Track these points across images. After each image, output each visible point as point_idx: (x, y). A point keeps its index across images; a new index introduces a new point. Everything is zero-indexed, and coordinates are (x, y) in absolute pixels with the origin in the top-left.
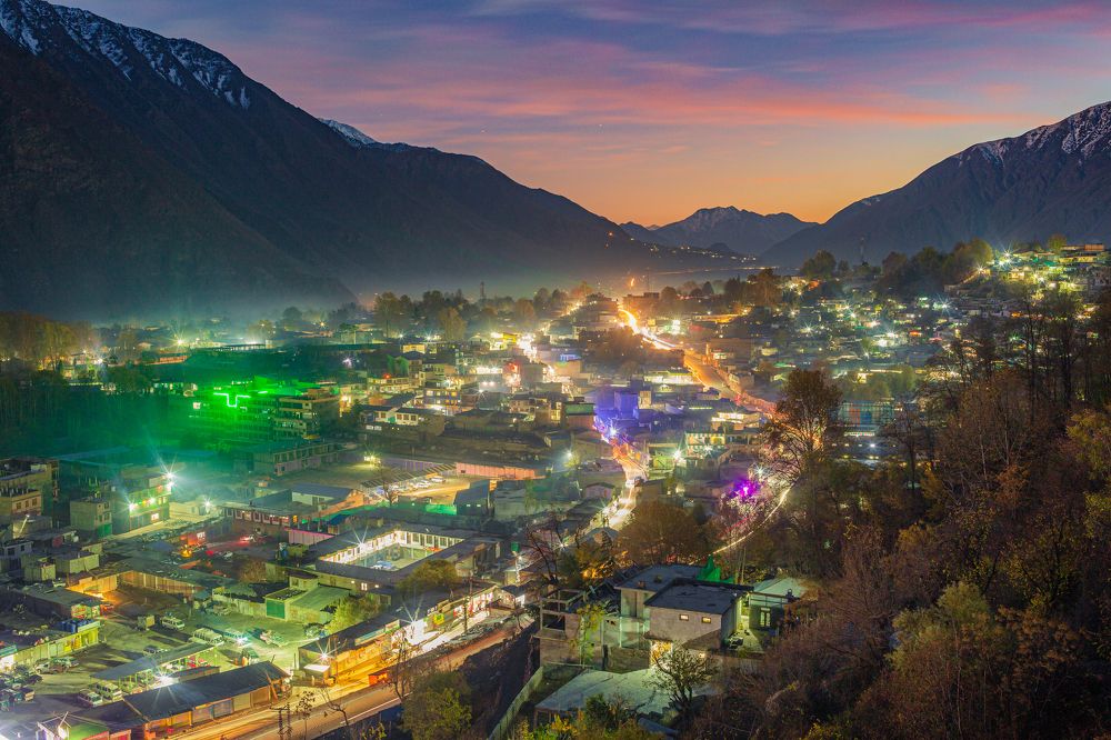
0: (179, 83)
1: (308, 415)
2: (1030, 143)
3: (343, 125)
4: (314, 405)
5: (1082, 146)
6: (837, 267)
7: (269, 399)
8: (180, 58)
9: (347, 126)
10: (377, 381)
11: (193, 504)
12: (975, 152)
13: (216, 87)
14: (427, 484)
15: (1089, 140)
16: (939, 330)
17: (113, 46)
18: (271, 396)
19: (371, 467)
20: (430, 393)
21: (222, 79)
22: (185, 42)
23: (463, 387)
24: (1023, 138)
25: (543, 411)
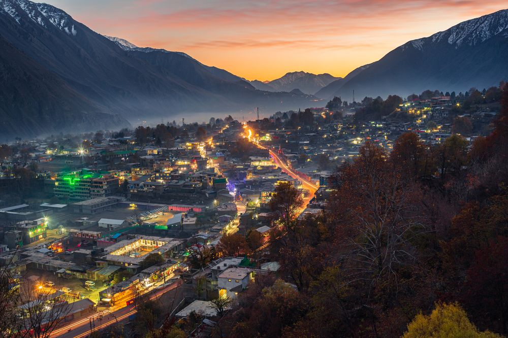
0: (43, 24)
1: (105, 187)
2: (434, 40)
3: (121, 39)
4: (108, 182)
5: (457, 40)
6: (342, 104)
7: (88, 180)
8: (42, 12)
9: (123, 40)
10: (135, 169)
11: (57, 230)
12: (410, 44)
13: (60, 25)
14: (156, 216)
15: (460, 38)
16: (378, 136)
17: (11, 8)
18: (90, 178)
19: (133, 208)
20: (157, 175)
21: (63, 22)
22: (45, 5)
23: (172, 172)
24: (431, 37)
25: (205, 182)
